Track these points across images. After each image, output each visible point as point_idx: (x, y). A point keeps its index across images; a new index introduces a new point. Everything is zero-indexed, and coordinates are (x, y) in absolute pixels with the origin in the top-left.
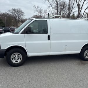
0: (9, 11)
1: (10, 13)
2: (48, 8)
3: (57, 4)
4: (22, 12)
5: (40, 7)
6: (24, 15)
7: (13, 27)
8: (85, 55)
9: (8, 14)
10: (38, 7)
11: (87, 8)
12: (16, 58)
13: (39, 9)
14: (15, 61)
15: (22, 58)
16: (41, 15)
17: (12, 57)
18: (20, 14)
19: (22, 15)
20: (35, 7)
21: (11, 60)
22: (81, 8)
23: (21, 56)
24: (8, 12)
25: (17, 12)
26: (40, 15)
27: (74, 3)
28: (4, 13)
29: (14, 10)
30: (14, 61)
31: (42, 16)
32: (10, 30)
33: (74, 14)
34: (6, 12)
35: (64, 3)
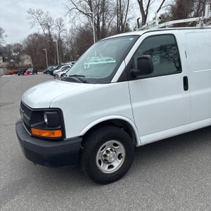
2: (69, 14)
3: (90, 3)
5: (45, 12)
10: (40, 13)
13: (43, 16)
14: (107, 166)
15: (123, 155)
17: (99, 155)
20: (30, 12)
22: (147, 9)
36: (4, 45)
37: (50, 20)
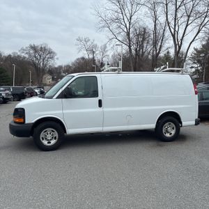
0: (23, 50)
1: (23, 55)
2: (109, 43)
3: (128, 34)
4: (50, 52)
5: (92, 40)
6: (56, 57)
7: (31, 87)
8: (164, 131)
9: (19, 56)
10: (87, 41)
11: (193, 41)
12: (49, 137)
13: (89, 43)
14: (47, 142)
15: (57, 138)
16: (94, 58)
17: (42, 135)
18: (47, 57)
19: (52, 58)
20: (79, 40)
21: (41, 139)
22: (182, 40)
23: (56, 134)
24: (19, 54)
25: (41, 53)
26: (91, 56)
27: (164, 30)
28: (10, 56)
29: (34, 48)
30: (45, 142)
31: (96, 59)
32: (26, 92)
33: (168, 52)
34: (14, 53)
35: (145, 29)
36: (56, 66)
37: (95, 46)
